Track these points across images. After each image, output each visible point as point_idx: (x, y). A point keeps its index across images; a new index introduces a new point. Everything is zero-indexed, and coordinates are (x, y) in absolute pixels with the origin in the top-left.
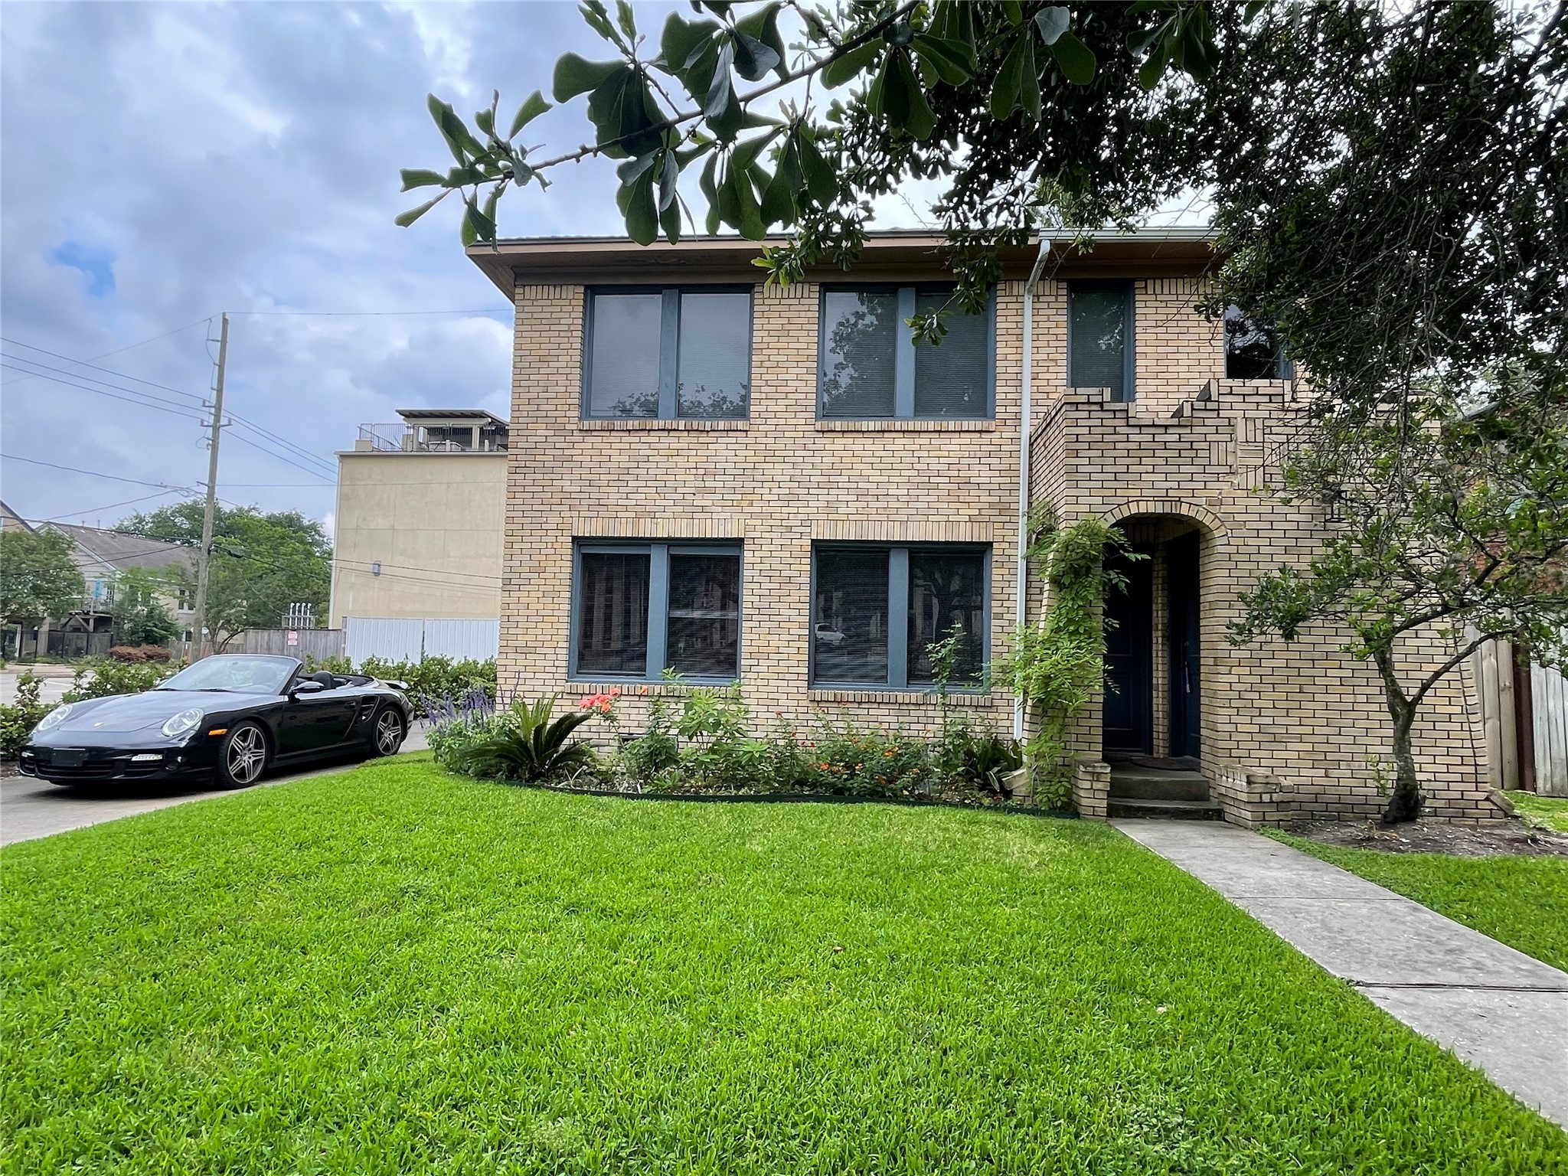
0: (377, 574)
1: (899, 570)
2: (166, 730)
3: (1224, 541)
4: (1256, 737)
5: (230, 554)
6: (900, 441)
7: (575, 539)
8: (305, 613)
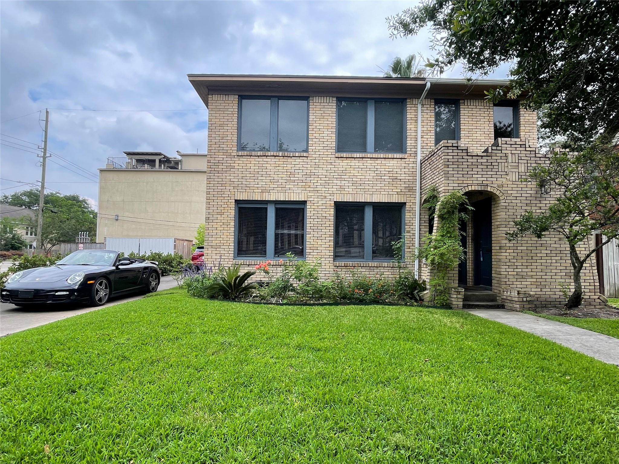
0: (117, 220)
1: (369, 214)
2: (69, 281)
3: (504, 201)
4: (516, 277)
5: (52, 212)
6: (369, 161)
7: (236, 201)
8: (86, 236)
